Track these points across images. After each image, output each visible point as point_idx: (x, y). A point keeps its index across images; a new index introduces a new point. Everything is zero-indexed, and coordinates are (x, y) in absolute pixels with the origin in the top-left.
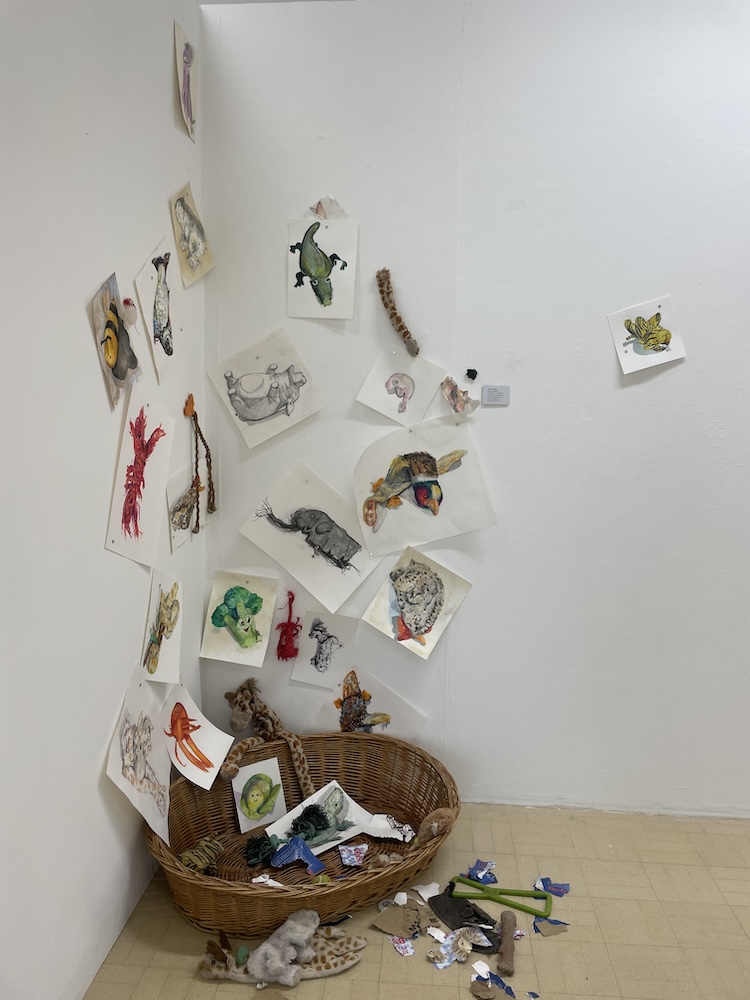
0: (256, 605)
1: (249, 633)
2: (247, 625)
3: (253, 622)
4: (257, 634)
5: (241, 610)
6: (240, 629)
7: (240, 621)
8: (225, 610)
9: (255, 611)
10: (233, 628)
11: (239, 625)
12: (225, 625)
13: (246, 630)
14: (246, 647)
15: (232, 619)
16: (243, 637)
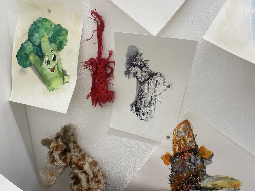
0: (61, 38)
1: (56, 73)
2: (53, 64)
3: (59, 60)
4: (63, 74)
5: (46, 47)
6: (46, 69)
7: (46, 59)
8: (29, 47)
9: (60, 47)
10: (39, 69)
11: (44, 63)
12: (30, 65)
13: (52, 70)
14: (53, 89)
15: (37, 58)
16: (49, 78)
